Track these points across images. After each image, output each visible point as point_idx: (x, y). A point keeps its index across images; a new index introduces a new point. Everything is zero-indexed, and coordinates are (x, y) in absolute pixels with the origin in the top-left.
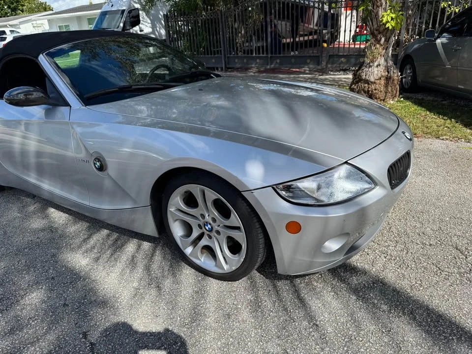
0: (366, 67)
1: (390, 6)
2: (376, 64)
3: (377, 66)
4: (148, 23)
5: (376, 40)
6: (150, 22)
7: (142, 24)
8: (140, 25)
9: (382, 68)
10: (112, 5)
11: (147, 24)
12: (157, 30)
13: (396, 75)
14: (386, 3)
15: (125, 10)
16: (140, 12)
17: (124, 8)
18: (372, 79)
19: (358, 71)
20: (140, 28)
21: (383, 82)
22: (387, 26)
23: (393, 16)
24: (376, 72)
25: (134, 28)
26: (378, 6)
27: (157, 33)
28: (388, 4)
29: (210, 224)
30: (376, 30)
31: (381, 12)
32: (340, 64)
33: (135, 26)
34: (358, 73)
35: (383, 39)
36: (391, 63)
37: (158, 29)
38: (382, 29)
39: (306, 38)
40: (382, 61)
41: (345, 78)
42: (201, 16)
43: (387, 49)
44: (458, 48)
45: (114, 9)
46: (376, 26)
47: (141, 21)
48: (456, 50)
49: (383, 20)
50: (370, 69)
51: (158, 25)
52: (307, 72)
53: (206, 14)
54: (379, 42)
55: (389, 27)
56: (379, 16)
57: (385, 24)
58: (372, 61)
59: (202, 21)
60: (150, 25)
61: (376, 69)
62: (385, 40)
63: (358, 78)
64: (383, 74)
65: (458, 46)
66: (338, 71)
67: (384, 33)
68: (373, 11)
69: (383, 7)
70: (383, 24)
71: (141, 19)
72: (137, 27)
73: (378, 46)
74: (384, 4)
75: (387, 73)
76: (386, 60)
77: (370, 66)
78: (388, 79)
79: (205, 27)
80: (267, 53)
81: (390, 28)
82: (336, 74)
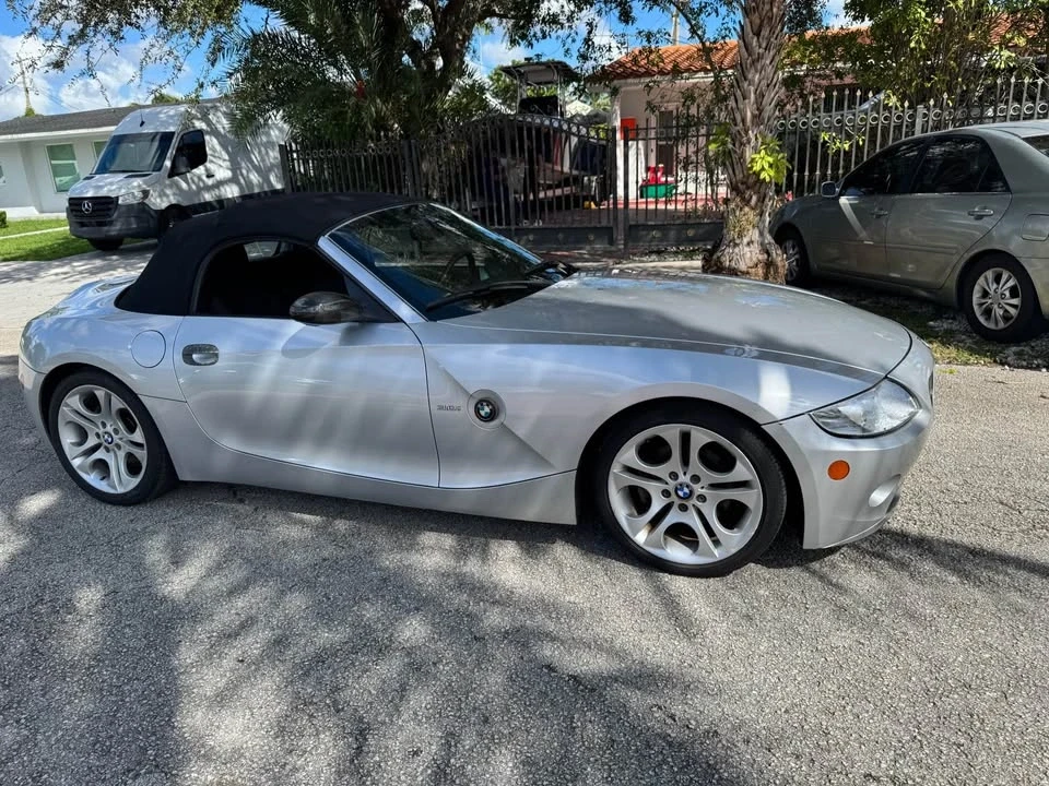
0: (729, 246)
1: (763, 144)
2: (745, 240)
3: (748, 244)
4: (225, 160)
5: (743, 199)
6: (227, 157)
7: (212, 162)
8: (208, 164)
9: (756, 248)
10: (142, 123)
11: (221, 162)
12: (242, 175)
13: (779, 257)
14: (756, 139)
15: (173, 133)
16: (207, 138)
17: (172, 129)
18: (743, 267)
19: (712, 252)
20: (207, 170)
21: (760, 271)
22: (762, 177)
23: (771, 159)
24: (748, 255)
25: (195, 171)
26: (742, 144)
27: (242, 181)
28: (760, 140)
29: (687, 486)
30: (742, 184)
31: (749, 154)
32: (651, 241)
33: (196, 166)
34: (715, 257)
35: (754, 198)
36: (769, 238)
37: (244, 172)
38: (751, 180)
39: (558, 192)
40: (754, 234)
41: (664, 267)
42: (366, 151)
43: (761, 214)
44: (882, 212)
45: (148, 130)
46: (741, 176)
47: (209, 157)
48: (879, 216)
49: (752, 167)
50: (737, 250)
51: (243, 165)
52: (586, 256)
53: (376, 145)
54: (747, 202)
55: (764, 179)
56: (745, 161)
57: (757, 174)
58: (740, 236)
59: (365, 158)
60: (228, 163)
61: (747, 249)
62: (758, 200)
63: (716, 265)
64: (760, 257)
65: (881, 209)
66: (646, 254)
67: (757, 188)
68: (735, 152)
69: (752, 145)
70: (754, 173)
71: (209, 151)
72: (202, 168)
73: (746, 209)
74: (753, 140)
75: (766, 256)
76: (761, 234)
77: (736, 245)
78: (769, 264)
79: (375, 171)
80: (508, 224)
81: (768, 179)
82: (644, 259)
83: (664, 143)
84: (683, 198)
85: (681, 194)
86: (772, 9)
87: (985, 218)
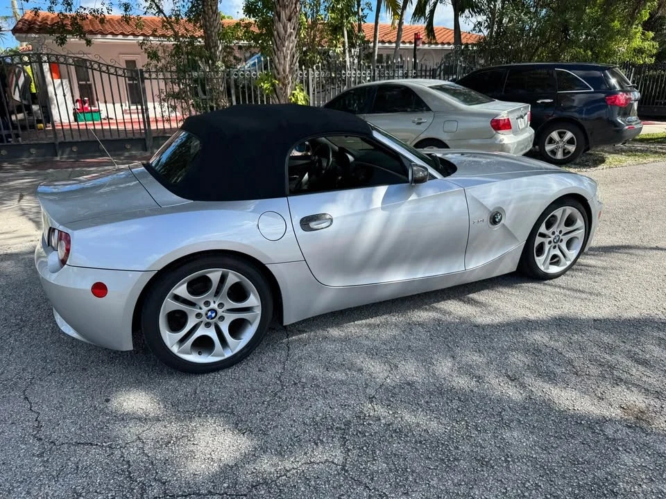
26: (284, 85)
29: (558, 237)
31: (289, 91)
56: (287, 94)
68: (282, 89)
83: (84, 83)
84: (107, 121)
85: (104, 119)
86: (296, 8)
87: (422, 124)
